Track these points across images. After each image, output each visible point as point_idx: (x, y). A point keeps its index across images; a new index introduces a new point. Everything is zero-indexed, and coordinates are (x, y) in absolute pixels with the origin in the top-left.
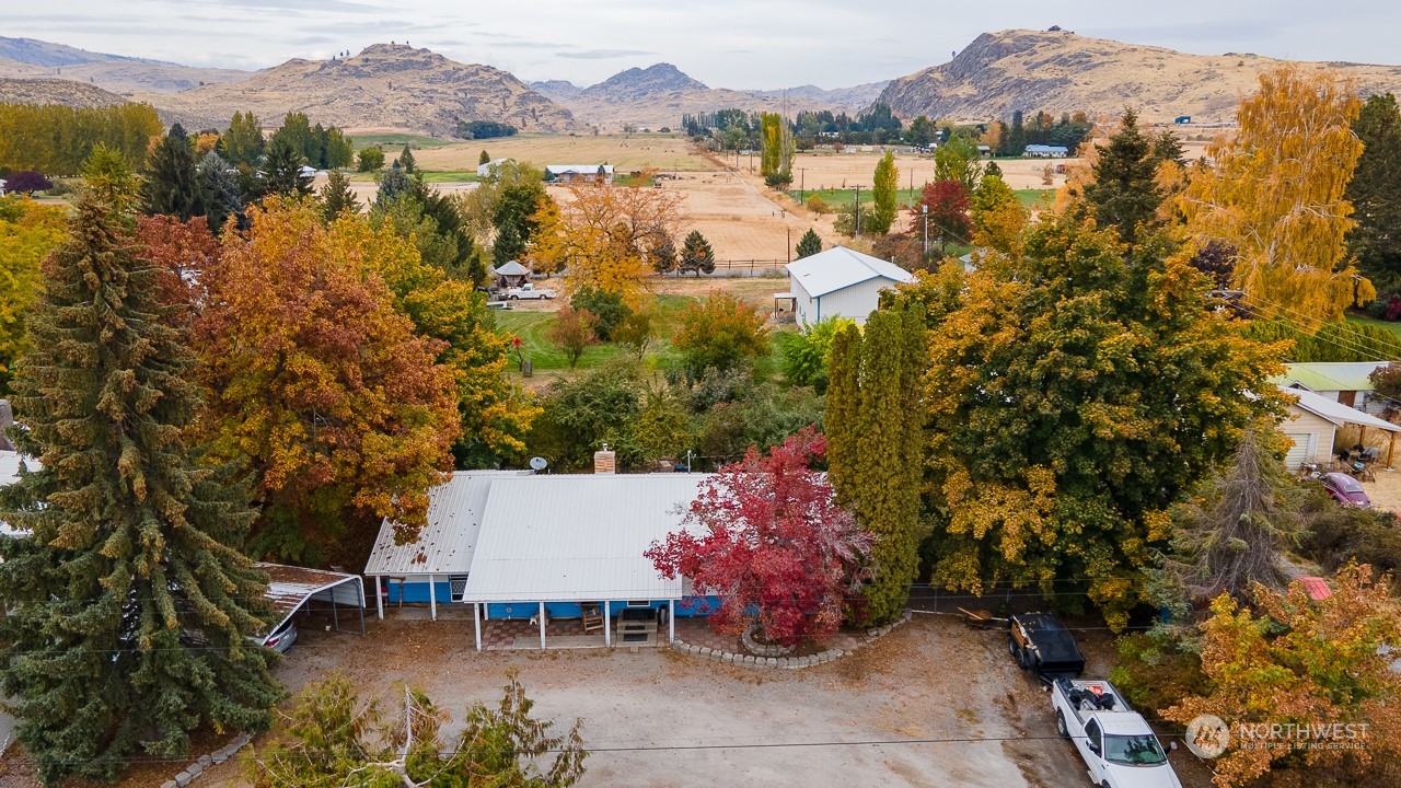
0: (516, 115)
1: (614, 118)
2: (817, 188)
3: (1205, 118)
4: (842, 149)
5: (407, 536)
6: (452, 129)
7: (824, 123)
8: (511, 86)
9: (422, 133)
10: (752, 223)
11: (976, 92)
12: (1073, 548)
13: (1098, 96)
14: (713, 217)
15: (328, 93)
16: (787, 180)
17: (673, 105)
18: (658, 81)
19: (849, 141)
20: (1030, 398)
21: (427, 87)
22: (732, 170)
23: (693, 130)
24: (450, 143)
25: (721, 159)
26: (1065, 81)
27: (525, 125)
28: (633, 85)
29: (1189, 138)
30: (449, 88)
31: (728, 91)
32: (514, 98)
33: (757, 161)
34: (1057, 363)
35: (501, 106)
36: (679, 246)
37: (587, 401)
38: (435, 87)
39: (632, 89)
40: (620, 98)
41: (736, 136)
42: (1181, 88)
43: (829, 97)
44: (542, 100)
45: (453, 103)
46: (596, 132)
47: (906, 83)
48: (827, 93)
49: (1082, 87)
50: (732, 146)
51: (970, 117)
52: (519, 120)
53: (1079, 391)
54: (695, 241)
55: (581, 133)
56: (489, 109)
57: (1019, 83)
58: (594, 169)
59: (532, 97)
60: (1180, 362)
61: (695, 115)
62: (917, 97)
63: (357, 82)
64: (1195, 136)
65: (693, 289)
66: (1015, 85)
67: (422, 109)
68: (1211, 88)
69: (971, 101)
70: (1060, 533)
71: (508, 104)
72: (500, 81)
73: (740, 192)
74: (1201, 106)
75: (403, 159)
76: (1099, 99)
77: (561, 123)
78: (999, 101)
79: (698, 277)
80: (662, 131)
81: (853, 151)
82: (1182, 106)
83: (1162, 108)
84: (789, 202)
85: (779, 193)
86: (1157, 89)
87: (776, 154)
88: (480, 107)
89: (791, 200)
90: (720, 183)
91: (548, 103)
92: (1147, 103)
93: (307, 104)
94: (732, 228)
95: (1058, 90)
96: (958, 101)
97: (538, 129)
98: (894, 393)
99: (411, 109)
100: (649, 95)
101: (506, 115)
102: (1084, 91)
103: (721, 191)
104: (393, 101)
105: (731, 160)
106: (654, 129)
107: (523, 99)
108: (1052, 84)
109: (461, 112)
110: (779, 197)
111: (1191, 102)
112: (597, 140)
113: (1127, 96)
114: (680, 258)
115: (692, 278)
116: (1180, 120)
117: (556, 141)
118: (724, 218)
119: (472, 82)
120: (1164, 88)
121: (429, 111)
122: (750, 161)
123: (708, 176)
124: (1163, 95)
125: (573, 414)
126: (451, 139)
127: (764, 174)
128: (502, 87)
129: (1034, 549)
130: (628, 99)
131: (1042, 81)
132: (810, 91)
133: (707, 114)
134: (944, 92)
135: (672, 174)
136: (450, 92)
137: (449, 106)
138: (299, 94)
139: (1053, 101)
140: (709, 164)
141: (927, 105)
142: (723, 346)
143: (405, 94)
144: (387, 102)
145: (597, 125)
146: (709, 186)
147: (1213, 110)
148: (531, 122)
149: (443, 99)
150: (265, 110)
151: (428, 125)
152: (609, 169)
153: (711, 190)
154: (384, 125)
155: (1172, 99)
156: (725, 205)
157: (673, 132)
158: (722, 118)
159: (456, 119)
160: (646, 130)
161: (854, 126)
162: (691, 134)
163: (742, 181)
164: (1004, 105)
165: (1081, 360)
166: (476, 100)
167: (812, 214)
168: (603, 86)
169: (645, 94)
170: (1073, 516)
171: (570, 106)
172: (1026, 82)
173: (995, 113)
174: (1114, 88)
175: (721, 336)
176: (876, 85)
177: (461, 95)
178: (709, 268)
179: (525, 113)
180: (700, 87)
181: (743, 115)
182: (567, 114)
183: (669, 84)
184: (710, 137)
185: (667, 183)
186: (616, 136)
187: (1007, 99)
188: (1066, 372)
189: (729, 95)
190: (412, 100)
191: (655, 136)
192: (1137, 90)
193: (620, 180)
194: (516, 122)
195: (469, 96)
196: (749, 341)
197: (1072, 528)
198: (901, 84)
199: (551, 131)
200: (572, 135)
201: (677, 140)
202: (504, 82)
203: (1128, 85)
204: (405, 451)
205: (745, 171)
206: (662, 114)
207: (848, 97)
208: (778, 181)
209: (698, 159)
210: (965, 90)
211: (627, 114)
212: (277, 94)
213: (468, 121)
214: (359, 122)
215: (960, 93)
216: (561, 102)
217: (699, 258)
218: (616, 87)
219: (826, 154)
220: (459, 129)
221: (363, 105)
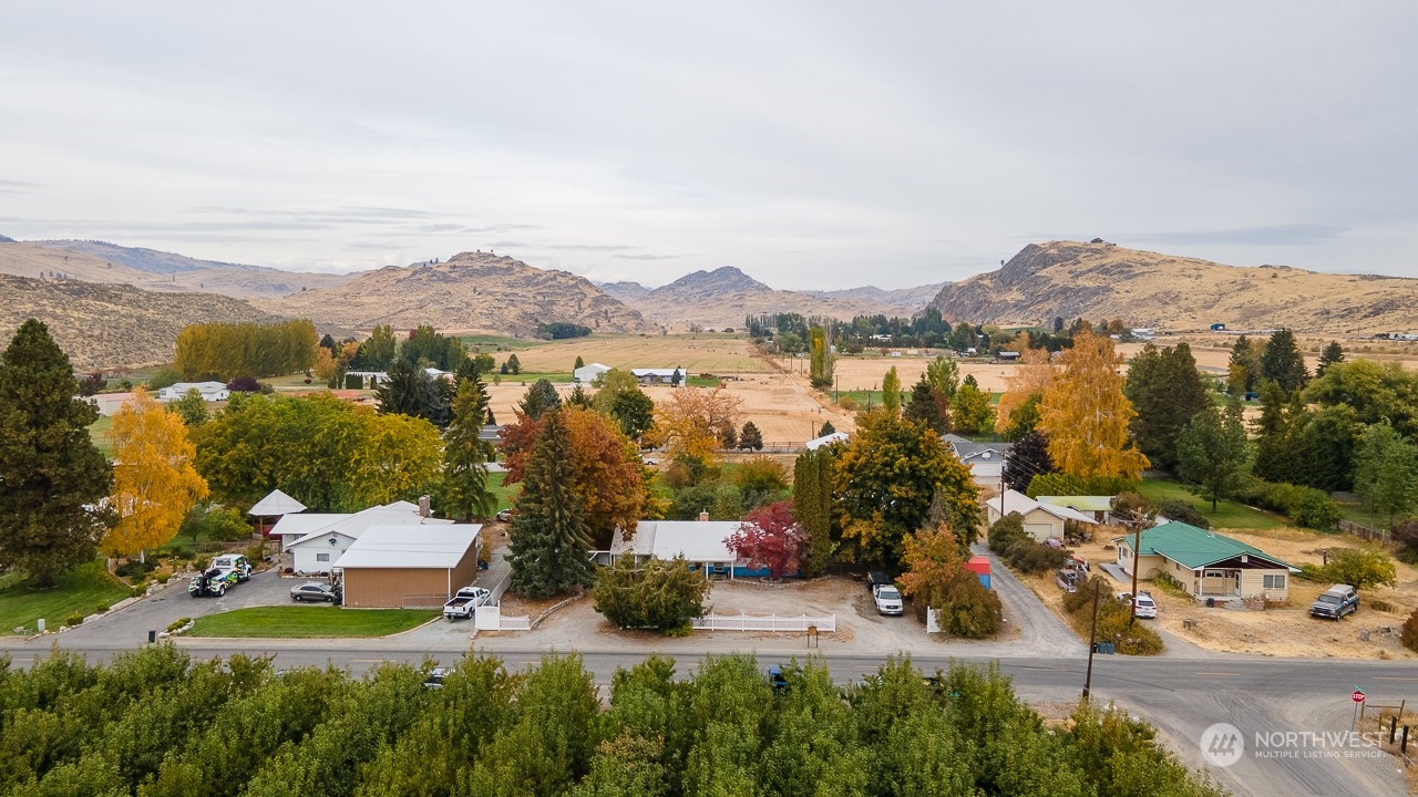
0: (590, 316)
1: (679, 319)
2: (854, 389)
3: (1239, 325)
4: (888, 352)
5: (627, 538)
6: (533, 330)
7: (879, 326)
8: (586, 290)
9: (506, 334)
10: (795, 417)
11: (1023, 298)
12: (888, 543)
13: (1139, 303)
14: (766, 412)
15: (421, 298)
16: (829, 383)
17: (737, 306)
18: (723, 283)
19: (897, 344)
20: (870, 483)
21: (509, 291)
22: (786, 372)
23: (756, 331)
24: (532, 344)
25: (778, 361)
26: (1107, 289)
27: (598, 326)
28: (700, 287)
29: (1216, 345)
30: (529, 291)
31: (790, 292)
32: (588, 301)
33: (807, 364)
34: (879, 470)
35: (576, 308)
36: (739, 431)
37: (692, 500)
38: (516, 291)
39: (698, 290)
40: (686, 299)
41: (793, 340)
42: (1217, 297)
43: (889, 298)
44: (614, 302)
45: (532, 306)
46: (665, 333)
47: (959, 289)
48: (887, 293)
49: (1123, 294)
50: (789, 349)
51: (1019, 320)
52: (593, 321)
53: (887, 481)
54: (750, 428)
55: (650, 333)
56: (565, 311)
57: (1065, 290)
58: (671, 372)
59: (605, 299)
60: (927, 470)
61: (758, 316)
62: (967, 302)
63: (446, 287)
64: (1221, 343)
65: (746, 458)
66: (1061, 292)
67: (506, 312)
68: (1245, 297)
69: (1019, 306)
70: (883, 537)
71: (583, 306)
72: (575, 286)
73: (790, 392)
74: (1235, 314)
75: (510, 363)
76: (1140, 305)
77: (631, 324)
78: (1047, 306)
79: (751, 452)
80: (726, 331)
81: (898, 354)
82: (1217, 315)
83: (1199, 315)
84: (828, 400)
85: (822, 393)
86: (1194, 298)
87: (821, 361)
88: (557, 309)
89: (829, 399)
90: (775, 385)
91: (619, 305)
92: (1186, 311)
93: (401, 308)
94: (780, 421)
95: (1101, 297)
96: (1006, 306)
97: (610, 330)
98: (817, 479)
99: (496, 312)
100: (713, 297)
101: (581, 316)
102: (1126, 299)
103: (775, 391)
104: (480, 305)
105: (785, 363)
106: (719, 329)
107: (597, 301)
108: (1095, 292)
109: (539, 314)
110: (821, 397)
111: (1226, 310)
112: (667, 341)
113: (1167, 303)
114: (739, 439)
115: (747, 453)
116: (1215, 327)
117: (630, 342)
118: (774, 413)
119: (550, 286)
120: (1202, 296)
121: (512, 314)
122: (802, 363)
123: (766, 377)
124: (1200, 303)
125: (686, 505)
126: (533, 340)
127: (812, 377)
128: (577, 291)
129: (873, 544)
130: (693, 300)
131: (1085, 288)
132: (871, 291)
133: (768, 315)
134: (994, 297)
135: (735, 375)
136: (530, 295)
137: (530, 309)
138: (394, 298)
139: (1096, 307)
140: (767, 367)
141: (978, 309)
142: (761, 482)
143: (489, 298)
144: (474, 306)
145: (664, 324)
146: (766, 387)
147: (1247, 318)
148: (604, 323)
149: (523, 302)
150: (365, 313)
151: (512, 327)
152: (682, 372)
153: (767, 390)
154: (472, 327)
155: (1209, 308)
156: (776, 403)
157: (737, 332)
158: (783, 321)
159: (537, 321)
160: (711, 331)
161: (906, 330)
162: (752, 335)
163: (794, 382)
164: (1051, 310)
165: (888, 469)
166: (554, 303)
167: (843, 411)
168: (671, 288)
169: (710, 295)
170: (888, 530)
171: (638, 306)
172: (1071, 289)
173: (1042, 317)
174: (1154, 296)
175: (759, 477)
176: (936, 286)
177: (540, 298)
178: (759, 446)
179: (598, 315)
180: (763, 289)
181: (802, 319)
182: (636, 315)
183: (734, 286)
184: (770, 339)
185: (731, 384)
186: (683, 337)
187: (1053, 305)
188: (882, 473)
189: (791, 296)
190: (496, 304)
191: (720, 336)
192: (1176, 298)
193: (692, 381)
194: (590, 323)
195: (547, 299)
196: (776, 481)
197: (888, 534)
198: (954, 289)
199: (621, 331)
200: (642, 335)
201: (740, 341)
202: (580, 286)
203: (1167, 294)
204: (631, 502)
205: (796, 373)
206: (727, 316)
207: (908, 297)
208: (821, 383)
209: (758, 361)
210: (1014, 295)
211: (695, 314)
212: (374, 299)
213: (547, 323)
214: (449, 324)
215: (1008, 299)
216: (631, 303)
217: (752, 439)
218: (682, 289)
219: (875, 357)
220: (539, 331)
221: (453, 309)
